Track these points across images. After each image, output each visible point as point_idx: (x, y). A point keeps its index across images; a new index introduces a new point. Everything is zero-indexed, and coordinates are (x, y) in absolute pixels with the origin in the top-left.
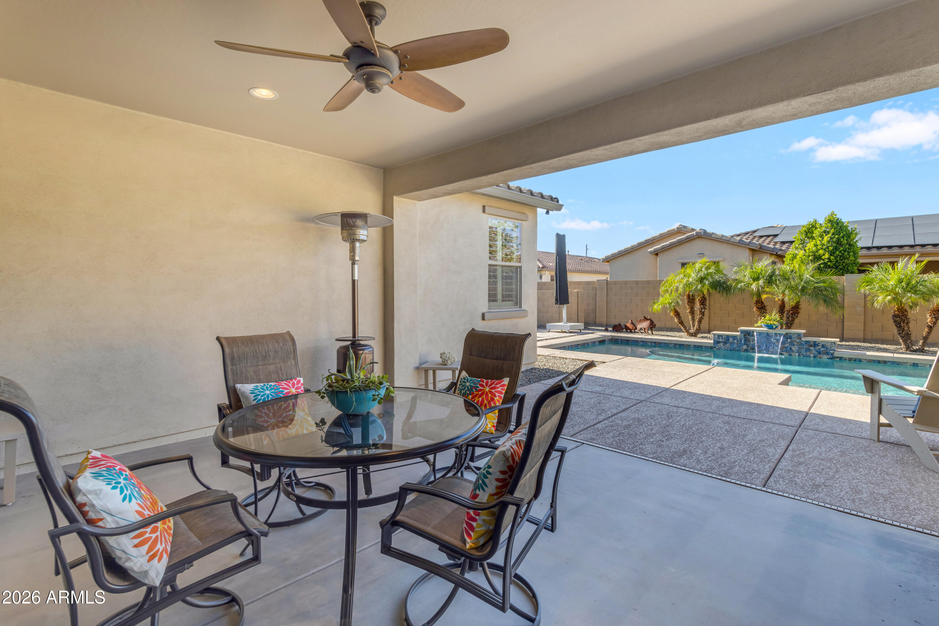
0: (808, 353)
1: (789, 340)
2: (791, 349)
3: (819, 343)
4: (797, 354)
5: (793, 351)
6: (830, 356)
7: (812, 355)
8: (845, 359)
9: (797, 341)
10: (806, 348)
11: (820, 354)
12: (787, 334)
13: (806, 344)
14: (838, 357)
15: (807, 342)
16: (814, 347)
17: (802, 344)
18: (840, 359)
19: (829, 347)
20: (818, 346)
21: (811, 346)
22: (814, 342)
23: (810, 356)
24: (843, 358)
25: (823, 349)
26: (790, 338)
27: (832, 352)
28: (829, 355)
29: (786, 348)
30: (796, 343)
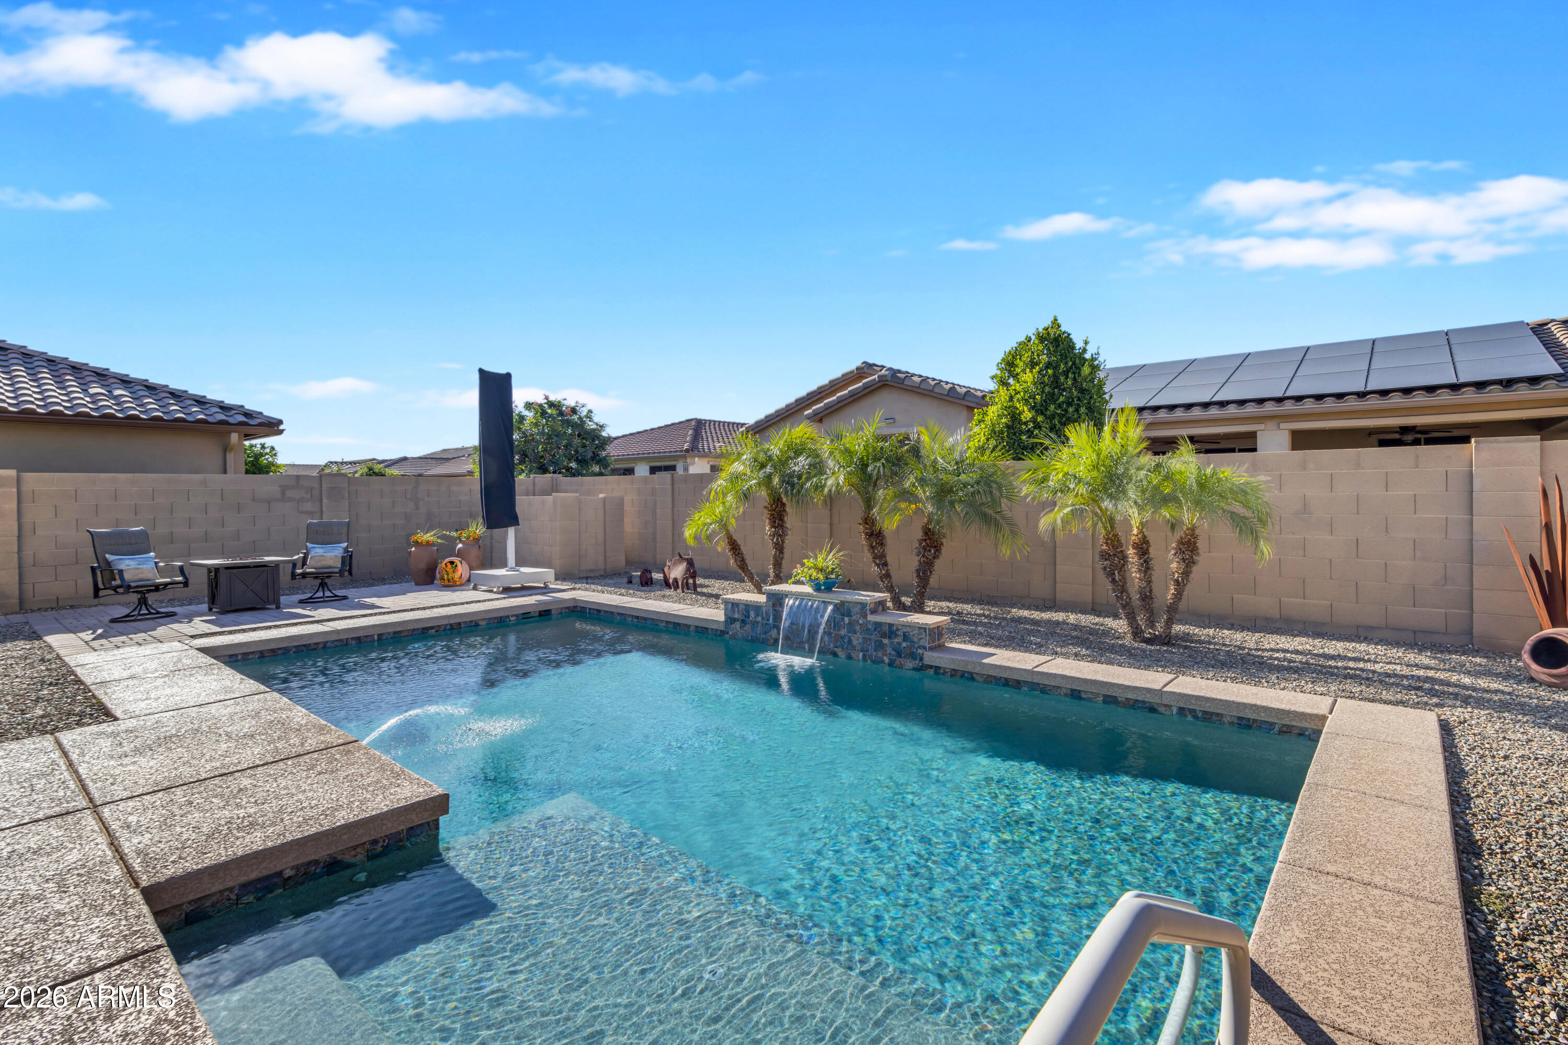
0: (880, 654)
1: (846, 620)
2: (850, 641)
3: (898, 630)
4: (861, 654)
5: (854, 647)
6: (917, 662)
7: (886, 659)
8: (945, 673)
9: (861, 621)
10: (876, 641)
11: (900, 657)
12: (843, 603)
13: (875, 629)
14: (931, 667)
15: (878, 625)
16: (890, 637)
17: (868, 629)
18: (936, 673)
19: (916, 640)
20: (896, 635)
21: (884, 635)
22: (889, 624)
23: (883, 662)
24: (940, 668)
25: (904, 644)
26: (849, 614)
27: (920, 651)
28: (915, 659)
29: (842, 638)
30: (858, 628)
